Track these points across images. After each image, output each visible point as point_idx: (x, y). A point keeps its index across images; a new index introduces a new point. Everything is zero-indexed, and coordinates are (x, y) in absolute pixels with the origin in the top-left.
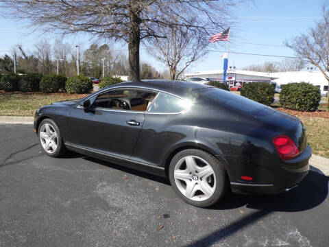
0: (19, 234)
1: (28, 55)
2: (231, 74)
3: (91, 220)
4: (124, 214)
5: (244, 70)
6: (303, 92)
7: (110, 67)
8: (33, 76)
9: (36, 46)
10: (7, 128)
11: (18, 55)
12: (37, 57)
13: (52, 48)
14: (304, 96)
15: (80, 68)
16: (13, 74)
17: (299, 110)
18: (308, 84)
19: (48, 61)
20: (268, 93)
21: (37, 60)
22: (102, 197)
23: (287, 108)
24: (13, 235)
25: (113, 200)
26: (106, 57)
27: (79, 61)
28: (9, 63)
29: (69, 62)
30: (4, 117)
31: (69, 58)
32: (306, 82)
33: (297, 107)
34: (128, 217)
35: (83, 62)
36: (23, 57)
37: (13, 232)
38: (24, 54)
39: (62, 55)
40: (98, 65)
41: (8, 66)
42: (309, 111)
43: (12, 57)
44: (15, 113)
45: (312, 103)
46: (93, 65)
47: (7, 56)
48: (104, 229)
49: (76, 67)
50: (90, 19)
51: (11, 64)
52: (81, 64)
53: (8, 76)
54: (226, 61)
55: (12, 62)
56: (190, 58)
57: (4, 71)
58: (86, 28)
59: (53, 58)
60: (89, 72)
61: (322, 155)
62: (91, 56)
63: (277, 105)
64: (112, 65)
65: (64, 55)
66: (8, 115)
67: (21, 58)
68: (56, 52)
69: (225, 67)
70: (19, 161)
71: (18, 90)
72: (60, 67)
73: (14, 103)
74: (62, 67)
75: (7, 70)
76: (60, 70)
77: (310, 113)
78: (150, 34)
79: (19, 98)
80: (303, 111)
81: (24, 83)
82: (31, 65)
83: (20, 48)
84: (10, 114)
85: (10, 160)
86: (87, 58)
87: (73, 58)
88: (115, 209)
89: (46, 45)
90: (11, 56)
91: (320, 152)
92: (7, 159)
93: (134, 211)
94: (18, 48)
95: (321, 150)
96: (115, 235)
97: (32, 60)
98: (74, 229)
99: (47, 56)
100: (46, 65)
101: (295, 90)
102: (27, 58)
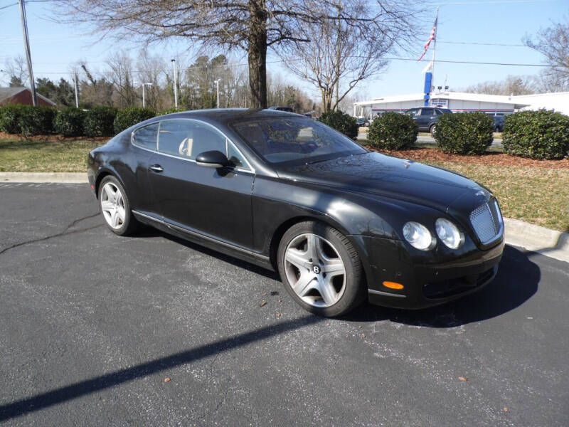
0: (87, 306)
1: (97, 78)
2: (441, 100)
3: (175, 295)
4: (219, 290)
5: (467, 92)
6: (541, 126)
7: (229, 95)
8: (103, 111)
9: (108, 62)
10: (67, 189)
11: (80, 79)
12: (110, 80)
13: (134, 65)
14: (543, 133)
15: (180, 97)
16: (74, 110)
17: (534, 157)
18: (552, 112)
19: (128, 87)
20: (480, 129)
21: (110, 87)
22: (192, 271)
23: (514, 155)
24: (79, 306)
25: (206, 275)
26: (223, 77)
27: (178, 86)
28: (67, 92)
29: (162, 87)
30: (63, 174)
31: (162, 81)
32: (549, 108)
33: (530, 152)
34: (223, 293)
35: (184, 87)
36: (89, 82)
37: (79, 303)
38: (90, 77)
39: (150, 76)
40: (210, 91)
41: (67, 98)
42: (552, 158)
43: (72, 83)
44: (78, 168)
45: (556, 144)
46: (201, 91)
47: (63, 81)
48: (191, 304)
49: (174, 95)
50: (188, 15)
51: (70, 94)
52: (182, 91)
53: (67, 113)
54: (429, 77)
55: (72, 91)
56: (356, 74)
57: (61, 105)
58: (181, 30)
59: (135, 83)
60: (194, 103)
61: (541, 225)
62: (197, 76)
63: (496, 150)
64: (233, 91)
65: (153, 76)
66: (69, 171)
67: (86, 83)
68: (141, 70)
69: (428, 87)
70: (86, 230)
71: (82, 135)
72: (147, 96)
73: (76, 154)
74: (151, 96)
75: (65, 104)
76: (148, 102)
77: (553, 163)
78: (285, 36)
79: (83, 147)
80: (541, 159)
81: (90, 123)
82: (102, 94)
83: (84, 67)
84: (71, 169)
85: (73, 228)
86: (191, 80)
87: (169, 80)
88: (206, 284)
89: (124, 61)
90: (70, 81)
91: (539, 219)
92: (69, 226)
93: (233, 287)
94: (80, 66)
95: (542, 216)
96: (203, 310)
97: (103, 87)
98: (153, 303)
99: (127, 80)
100: (124, 94)
101: (528, 123)
102: (94, 83)
